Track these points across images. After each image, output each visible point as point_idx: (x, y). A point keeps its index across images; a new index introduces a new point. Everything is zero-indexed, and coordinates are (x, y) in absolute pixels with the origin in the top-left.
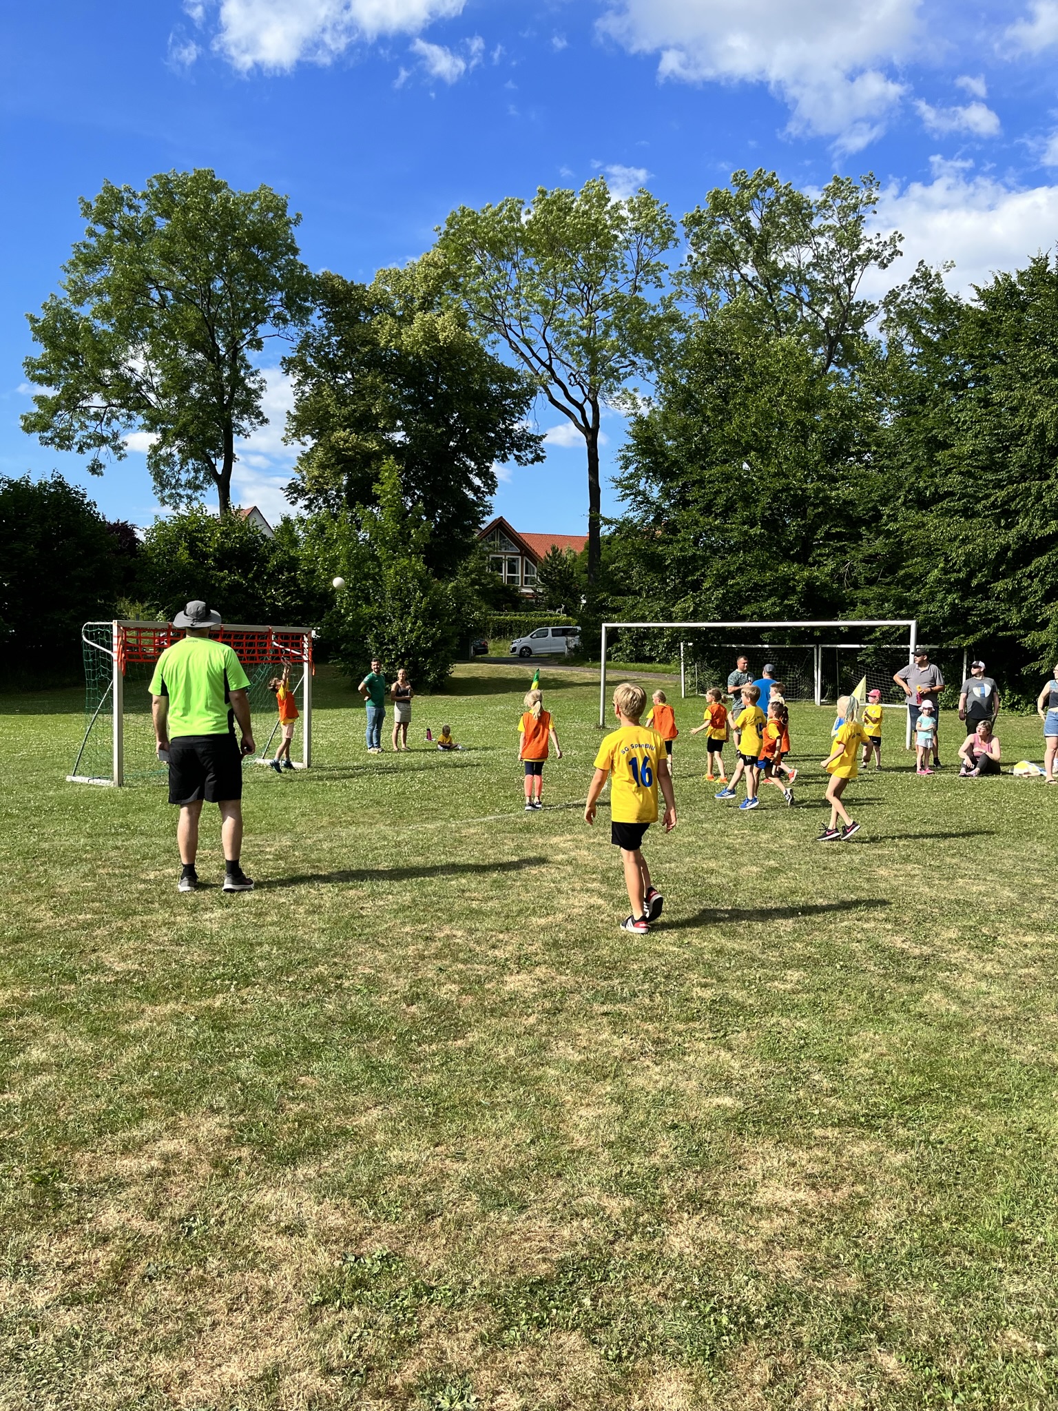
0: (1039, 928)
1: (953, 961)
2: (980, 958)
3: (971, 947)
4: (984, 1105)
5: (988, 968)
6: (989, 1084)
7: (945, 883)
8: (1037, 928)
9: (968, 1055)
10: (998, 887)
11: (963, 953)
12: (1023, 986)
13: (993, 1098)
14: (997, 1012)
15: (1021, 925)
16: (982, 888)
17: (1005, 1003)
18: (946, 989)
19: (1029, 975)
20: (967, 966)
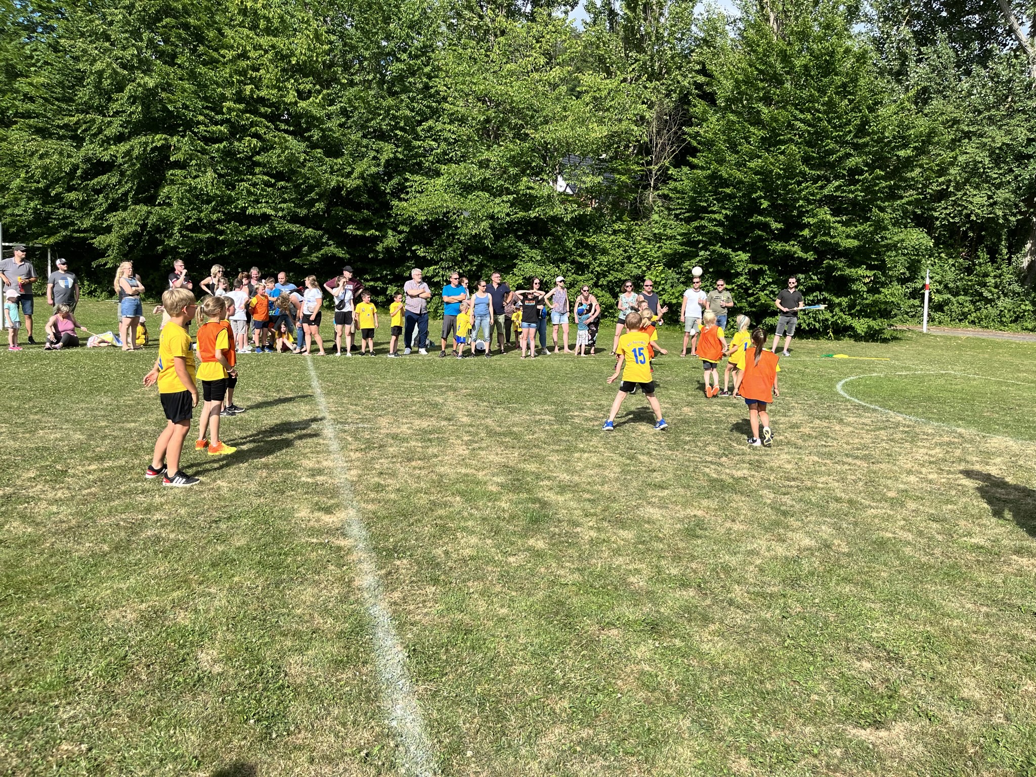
0: (101, 458)
1: (31, 494)
2: (53, 488)
3: (46, 481)
4: (49, 595)
5: (59, 494)
6: (54, 579)
7: (27, 435)
8: (100, 458)
9: (38, 562)
10: (71, 432)
11: (39, 487)
12: (85, 502)
13: (56, 588)
14: (64, 525)
15: (87, 458)
16: (58, 435)
17: (70, 517)
18: (23, 517)
19: (90, 494)
20: (42, 496)
